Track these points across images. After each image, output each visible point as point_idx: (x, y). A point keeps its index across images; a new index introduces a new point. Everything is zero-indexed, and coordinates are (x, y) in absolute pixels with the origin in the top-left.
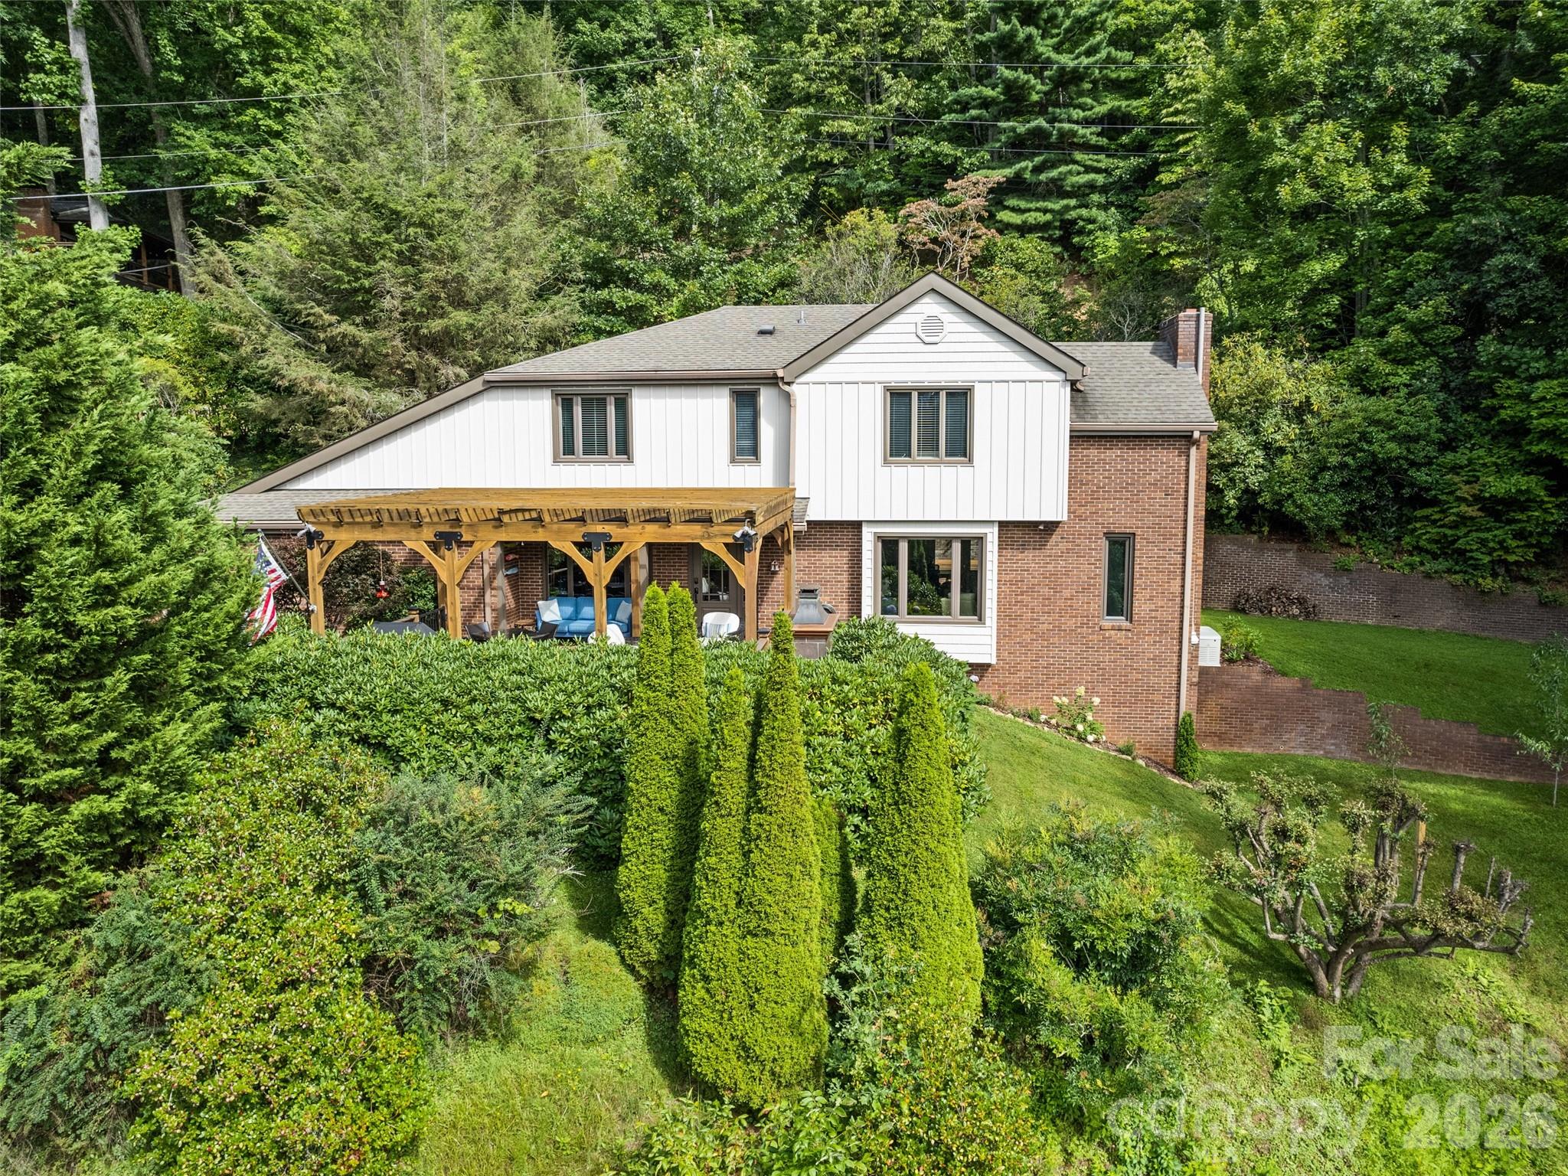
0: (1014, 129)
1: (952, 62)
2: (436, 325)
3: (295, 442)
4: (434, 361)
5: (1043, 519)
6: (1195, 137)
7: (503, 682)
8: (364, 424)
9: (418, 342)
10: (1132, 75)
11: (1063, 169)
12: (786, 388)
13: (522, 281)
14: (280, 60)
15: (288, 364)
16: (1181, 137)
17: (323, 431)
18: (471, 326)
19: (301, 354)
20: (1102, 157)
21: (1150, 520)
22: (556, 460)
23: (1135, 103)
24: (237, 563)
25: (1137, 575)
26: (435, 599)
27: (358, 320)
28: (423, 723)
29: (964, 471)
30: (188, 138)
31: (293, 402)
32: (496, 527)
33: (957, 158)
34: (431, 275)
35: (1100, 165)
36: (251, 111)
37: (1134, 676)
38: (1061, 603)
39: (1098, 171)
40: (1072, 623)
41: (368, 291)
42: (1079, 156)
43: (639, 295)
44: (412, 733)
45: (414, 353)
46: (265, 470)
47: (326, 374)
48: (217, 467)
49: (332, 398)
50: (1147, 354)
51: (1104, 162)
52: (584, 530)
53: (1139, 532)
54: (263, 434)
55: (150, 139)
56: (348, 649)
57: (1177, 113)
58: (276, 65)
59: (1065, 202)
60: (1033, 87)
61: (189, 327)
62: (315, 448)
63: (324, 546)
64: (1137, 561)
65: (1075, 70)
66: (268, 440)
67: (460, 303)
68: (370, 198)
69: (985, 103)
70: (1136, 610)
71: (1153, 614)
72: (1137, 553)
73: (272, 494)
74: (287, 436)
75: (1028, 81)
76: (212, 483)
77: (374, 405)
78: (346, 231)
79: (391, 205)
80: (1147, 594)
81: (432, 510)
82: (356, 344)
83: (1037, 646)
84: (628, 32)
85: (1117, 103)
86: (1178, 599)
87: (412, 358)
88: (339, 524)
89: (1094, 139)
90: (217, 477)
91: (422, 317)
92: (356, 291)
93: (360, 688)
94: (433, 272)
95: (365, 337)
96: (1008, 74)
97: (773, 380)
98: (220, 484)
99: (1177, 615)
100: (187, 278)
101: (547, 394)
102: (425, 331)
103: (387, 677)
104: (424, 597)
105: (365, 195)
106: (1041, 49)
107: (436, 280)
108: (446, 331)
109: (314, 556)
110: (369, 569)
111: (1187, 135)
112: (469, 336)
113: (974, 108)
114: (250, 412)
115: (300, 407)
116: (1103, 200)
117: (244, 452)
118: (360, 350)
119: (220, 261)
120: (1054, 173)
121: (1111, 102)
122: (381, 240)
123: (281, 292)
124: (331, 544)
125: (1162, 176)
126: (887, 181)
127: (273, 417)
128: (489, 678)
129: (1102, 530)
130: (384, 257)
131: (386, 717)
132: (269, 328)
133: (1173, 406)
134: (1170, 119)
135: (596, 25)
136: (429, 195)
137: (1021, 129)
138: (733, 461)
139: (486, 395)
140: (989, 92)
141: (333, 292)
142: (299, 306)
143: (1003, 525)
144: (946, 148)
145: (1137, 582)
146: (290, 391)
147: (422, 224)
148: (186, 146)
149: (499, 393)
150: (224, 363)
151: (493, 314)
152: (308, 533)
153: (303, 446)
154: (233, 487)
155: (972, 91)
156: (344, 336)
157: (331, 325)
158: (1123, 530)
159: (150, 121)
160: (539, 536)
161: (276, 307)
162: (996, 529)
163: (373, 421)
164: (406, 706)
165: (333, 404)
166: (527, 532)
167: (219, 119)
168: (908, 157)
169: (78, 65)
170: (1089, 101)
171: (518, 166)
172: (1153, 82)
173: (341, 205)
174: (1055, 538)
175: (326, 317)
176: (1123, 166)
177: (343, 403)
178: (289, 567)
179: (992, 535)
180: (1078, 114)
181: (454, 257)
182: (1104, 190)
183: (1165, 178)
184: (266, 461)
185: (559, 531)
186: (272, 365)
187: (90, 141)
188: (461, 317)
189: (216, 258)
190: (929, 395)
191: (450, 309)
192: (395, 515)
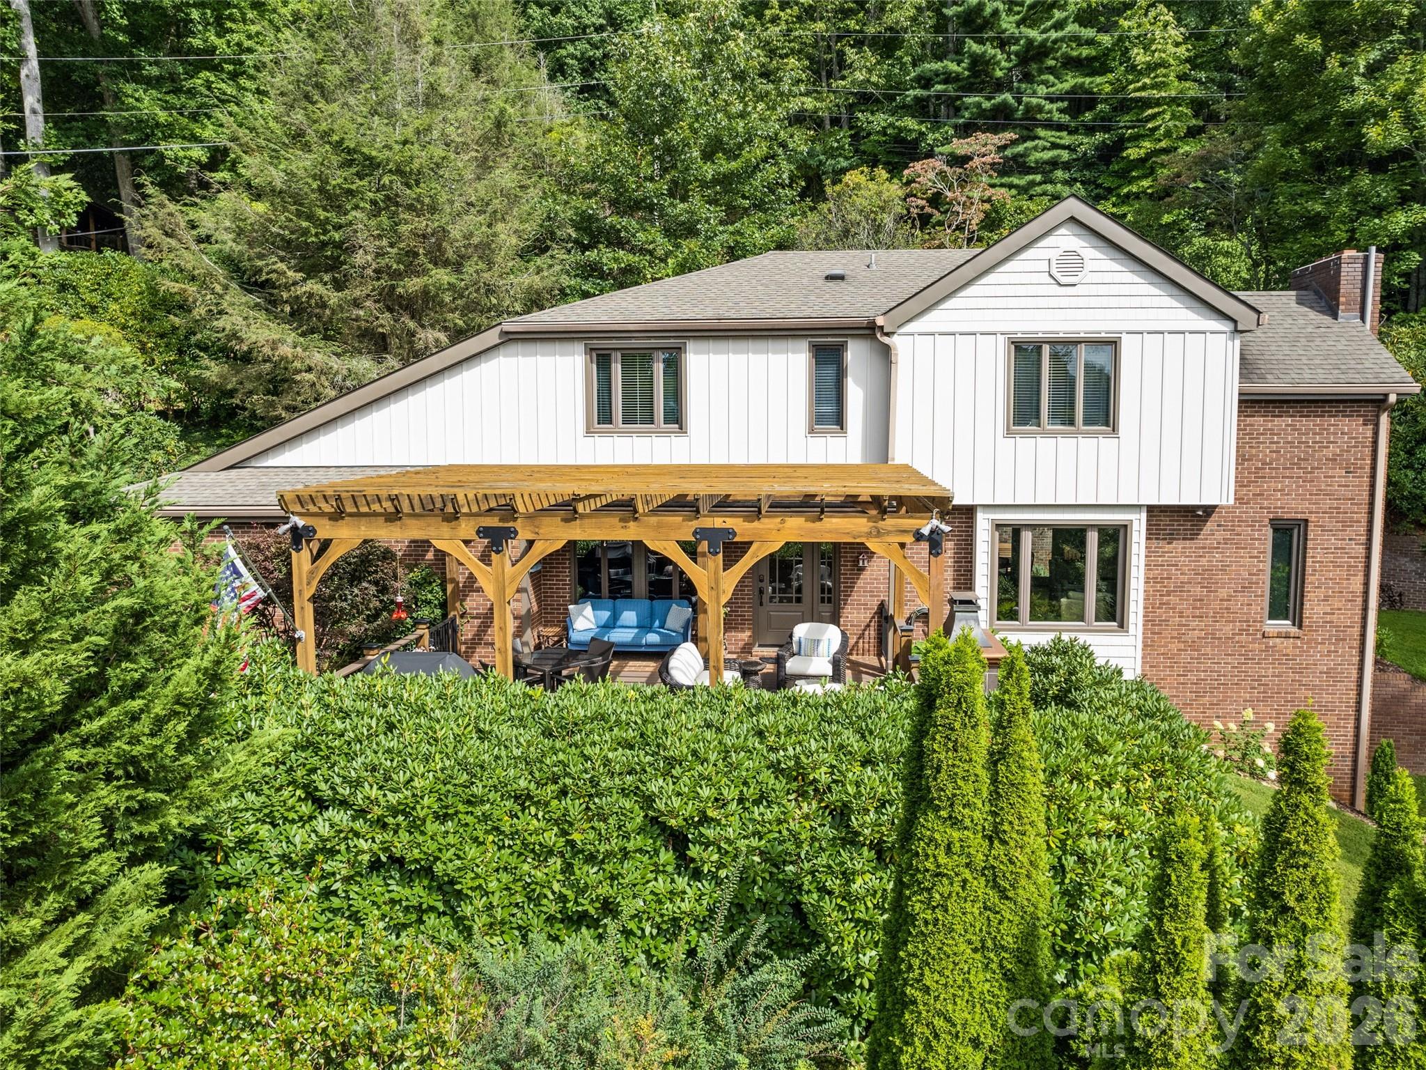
0: (979, 105)
1: (913, 39)
2: (412, 285)
3: (253, 415)
4: (412, 324)
5: (1204, 503)
6: (1164, 112)
7: (607, 762)
8: (333, 393)
9: (392, 301)
10: (1094, 53)
11: (1029, 144)
12: (885, 340)
13: (508, 237)
14: (234, 21)
15: (249, 326)
16: (1150, 112)
17: (287, 400)
18: (452, 287)
19: (262, 316)
20: (1064, 134)
21: (1327, 503)
22: (589, 431)
23: (1099, 80)
24: (195, 597)
25: (1309, 570)
26: (443, 605)
27: (327, 278)
28: (487, 832)
29: (1107, 444)
30: (137, 100)
31: (252, 370)
32: (566, 520)
33: (922, 134)
34: (410, 227)
35: (1063, 142)
36: (205, 74)
37: (1303, 693)
38: (1216, 605)
39: (1064, 147)
40: (1228, 629)
41: (338, 245)
42: (1041, 132)
43: (631, 257)
44: (472, 851)
45: (388, 315)
46: (219, 446)
47: (291, 337)
48: (167, 442)
49: (297, 364)
50: (1293, 304)
51: (1067, 139)
52: (695, 524)
53: (1312, 518)
54: (216, 408)
55: (97, 101)
56: (360, 705)
57: (1144, 88)
58: (229, 24)
59: (1031, 177)
60: (998, 63)
61: (136, 288)
62: (276, 422)
63: (315, 546)
64: (1310, 553)
65: (1043, 44)
66: (223, 414)
67: (438, 259)
68: (342, 141)
69: (948, 78)
70: (1306, 613)
71: (1328, 618)
72: (1310, 544)
73: (234, 472)
74: (245, 409)
75: (995, 56)
76: (160, 460)
77: (345, 372)
78: (314, 177)
79: (365, 150)
80: (1321, 593)
81: (471, 496)
82: (324, 305)
83: (1185, 657)
84: (578, 18)
85: (1080, 80)
86: (1359, 600)
87: (385, 321)
88: (338, 515)
89: (1056, 116)
90: (167, 453)
91: (397, 275)
92: (324, 245)
93: (387, 779)
94: (411, 224)
95: (334, 298)
96: (976, 48)
97: (869, 331)
98: (169, 461)
99: (1357, 618)
100: (134, 232)
101: (580, 347)
102: (400, 290)
103: (427, 759)
104: (429, 602)
105: (335, 138)
106: (1004, 26)
107: (414, 233)
108: (425, 292)
109: (302, 560)
110: (370, 573)
111: (1156, 110)
112: (447, 298)
113: (939, 83)
114: (203, 382)
115: (259, 377)
116: (1067, 176)
117: (197, 426)
118: (328, 312)
119: (171, 214)
120: (1020, 148)
121: (1071, 81)
122: (354, 187)
123: (240, 247)
124: (325, 545)
125: (1130, 151)
126: (846, 158)
127: (229, 387)
128: (587, 758)
129: (1267, 516)
130: (356, 207)
131: (432, 827)
132: (226, 288)
133: (1352, 364)
134: (1138, 94)
135: (546, 10)
136: (405, 143)
137: (987, 105)
138: (811, 431)
139: (501, 348)
140: (953, 67)
141: (298, 248)
142: (260, 263)
143: (1151, 509)
144: (910, 123)
145: (1309, 579)
146: (247, 358)
147: (399, 171)
148: (133, 108)
149: (519, 347)
150: (175, 329)
151: (477, 272)
152: (294, 529)
153: (262, 418)
154: (184, 464)
155: (937, 66)
156: (311, 295)
157: (295, 284)
158: (1293, 516)
159: (98, 83)
160: (629, 533)
161: (231, 263)
162: (1144, 516)
163: (343, 391)
164: (461, 807)
165: (298, 372)
166: (612, 527)
167: (169, 83)
168: (869, 134)
169: (18, 17)
170: (1051, 78)
171: (502, 111)
172: (1114, 60)
173: (307, 147)
174: (1210, 526)
175: (290, 273)
176: (1087, 144)
177: (309, 370)
178: (263, 574)
179: (1139, 525)
180: (1042, 90)
181: (433, 209)
182: (1067, 166)
183: (1133, 153)
184: (221, 436)
185: (659, 526)
186: (228, 327)
187: (32, 100)
188: (442, 276)
189: (166, 210)
190: (1063, 347)
191: (430, 266)
192: (416, 502)
